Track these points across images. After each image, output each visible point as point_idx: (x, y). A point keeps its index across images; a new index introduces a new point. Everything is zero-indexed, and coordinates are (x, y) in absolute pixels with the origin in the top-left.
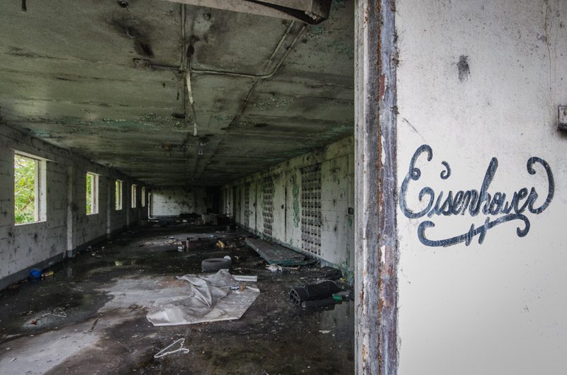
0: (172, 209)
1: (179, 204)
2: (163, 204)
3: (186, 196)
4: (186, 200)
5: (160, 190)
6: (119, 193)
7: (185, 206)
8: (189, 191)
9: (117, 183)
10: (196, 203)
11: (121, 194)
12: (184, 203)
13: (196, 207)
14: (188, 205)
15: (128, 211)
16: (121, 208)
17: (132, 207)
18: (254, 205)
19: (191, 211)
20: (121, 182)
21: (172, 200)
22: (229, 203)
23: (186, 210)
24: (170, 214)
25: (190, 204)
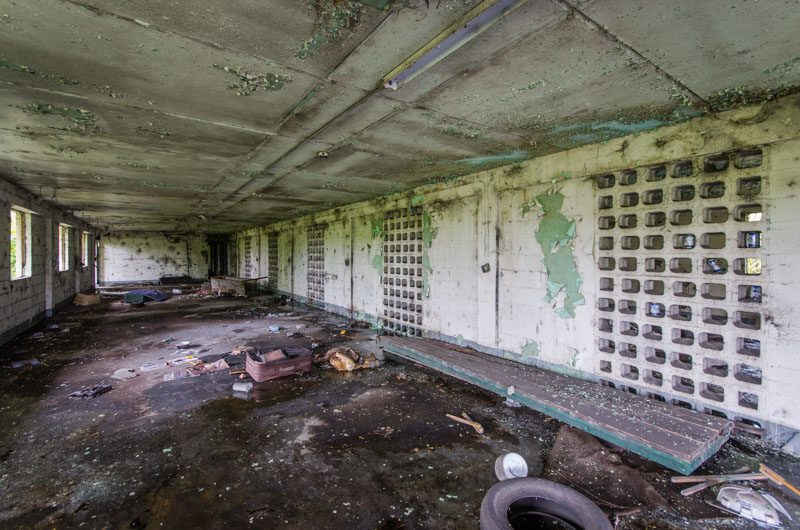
0: (144, 270)
1: (157, 261)
2: (128, 262)
3: (172, 249)
4: (171, 255)
5: (119, 237)
6: (24, 239)
7: (169, 264)
8: (177, 241)
9: (13, 215)
10: (189, 260)
11: (29, 242)
12: (166, 260)
13: (189, 265)
14: (175, 263)
15: (49, 279)
16: (28, 273)
17: (61, 269)
18: (347, 263)
19: (181, 272)
20: (28, 212)
21: (145, 255)
22: (258, 260)
23: (171, 271)
24: (139, 278)
25: (179, 262)
